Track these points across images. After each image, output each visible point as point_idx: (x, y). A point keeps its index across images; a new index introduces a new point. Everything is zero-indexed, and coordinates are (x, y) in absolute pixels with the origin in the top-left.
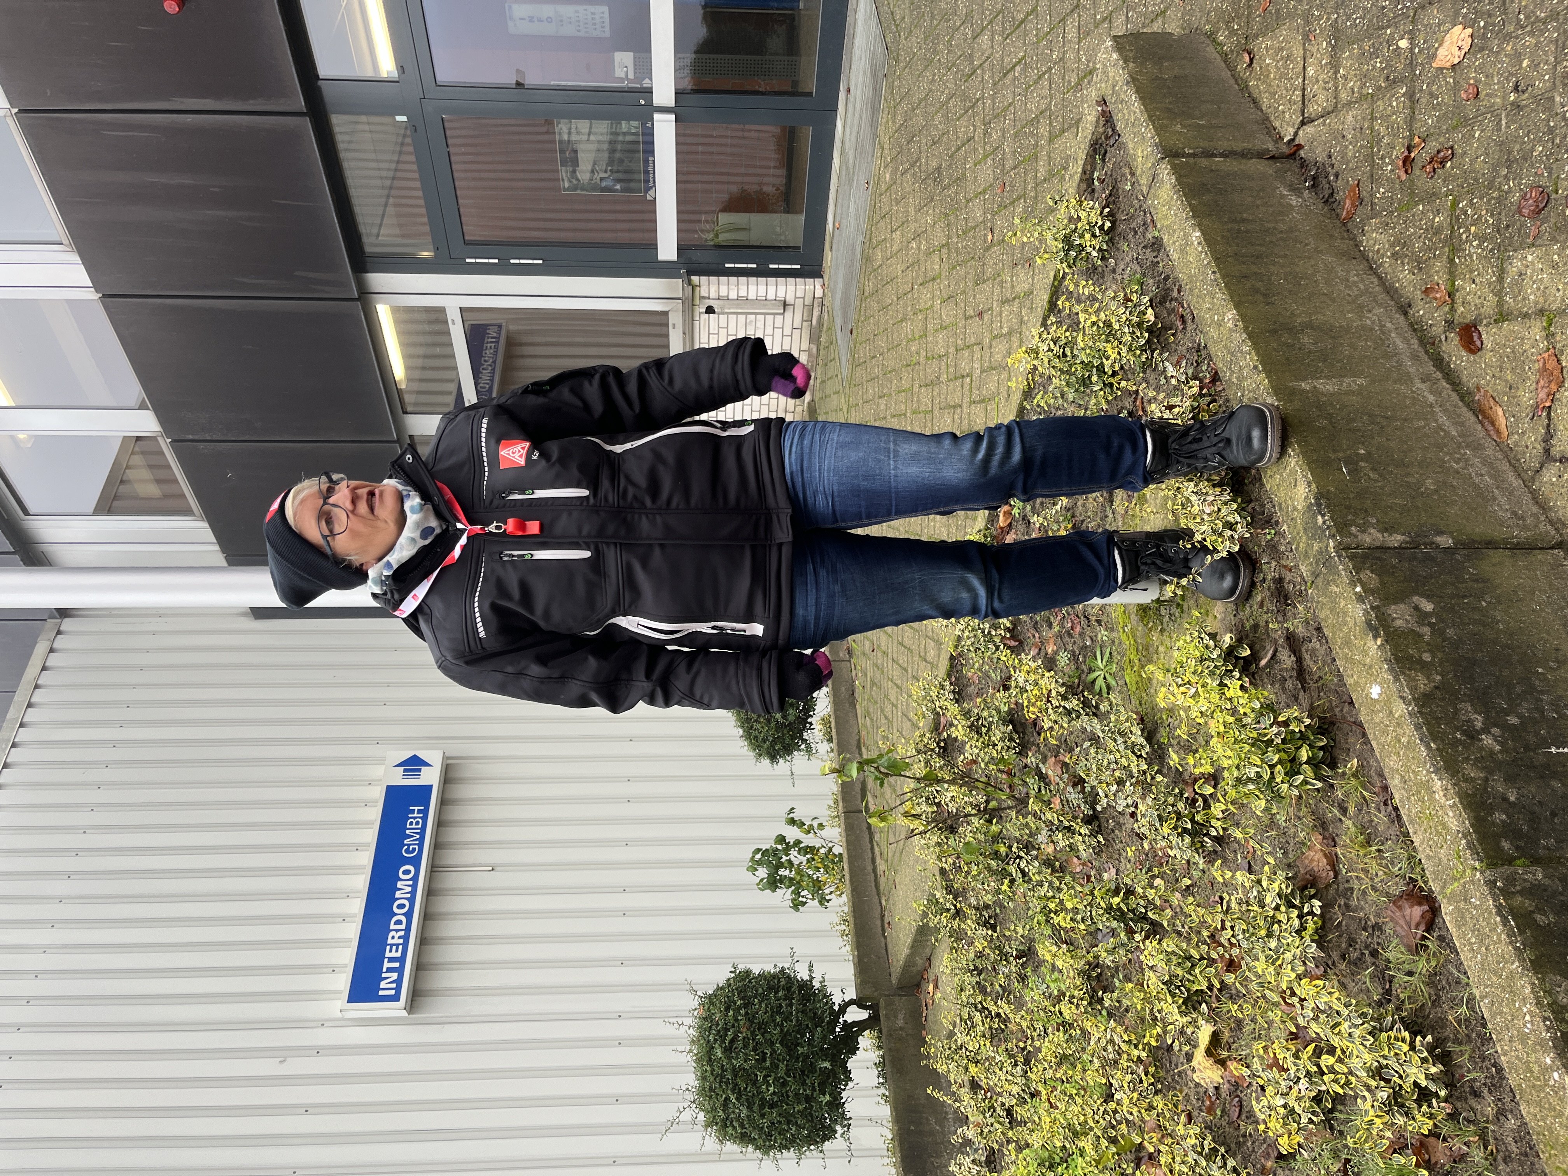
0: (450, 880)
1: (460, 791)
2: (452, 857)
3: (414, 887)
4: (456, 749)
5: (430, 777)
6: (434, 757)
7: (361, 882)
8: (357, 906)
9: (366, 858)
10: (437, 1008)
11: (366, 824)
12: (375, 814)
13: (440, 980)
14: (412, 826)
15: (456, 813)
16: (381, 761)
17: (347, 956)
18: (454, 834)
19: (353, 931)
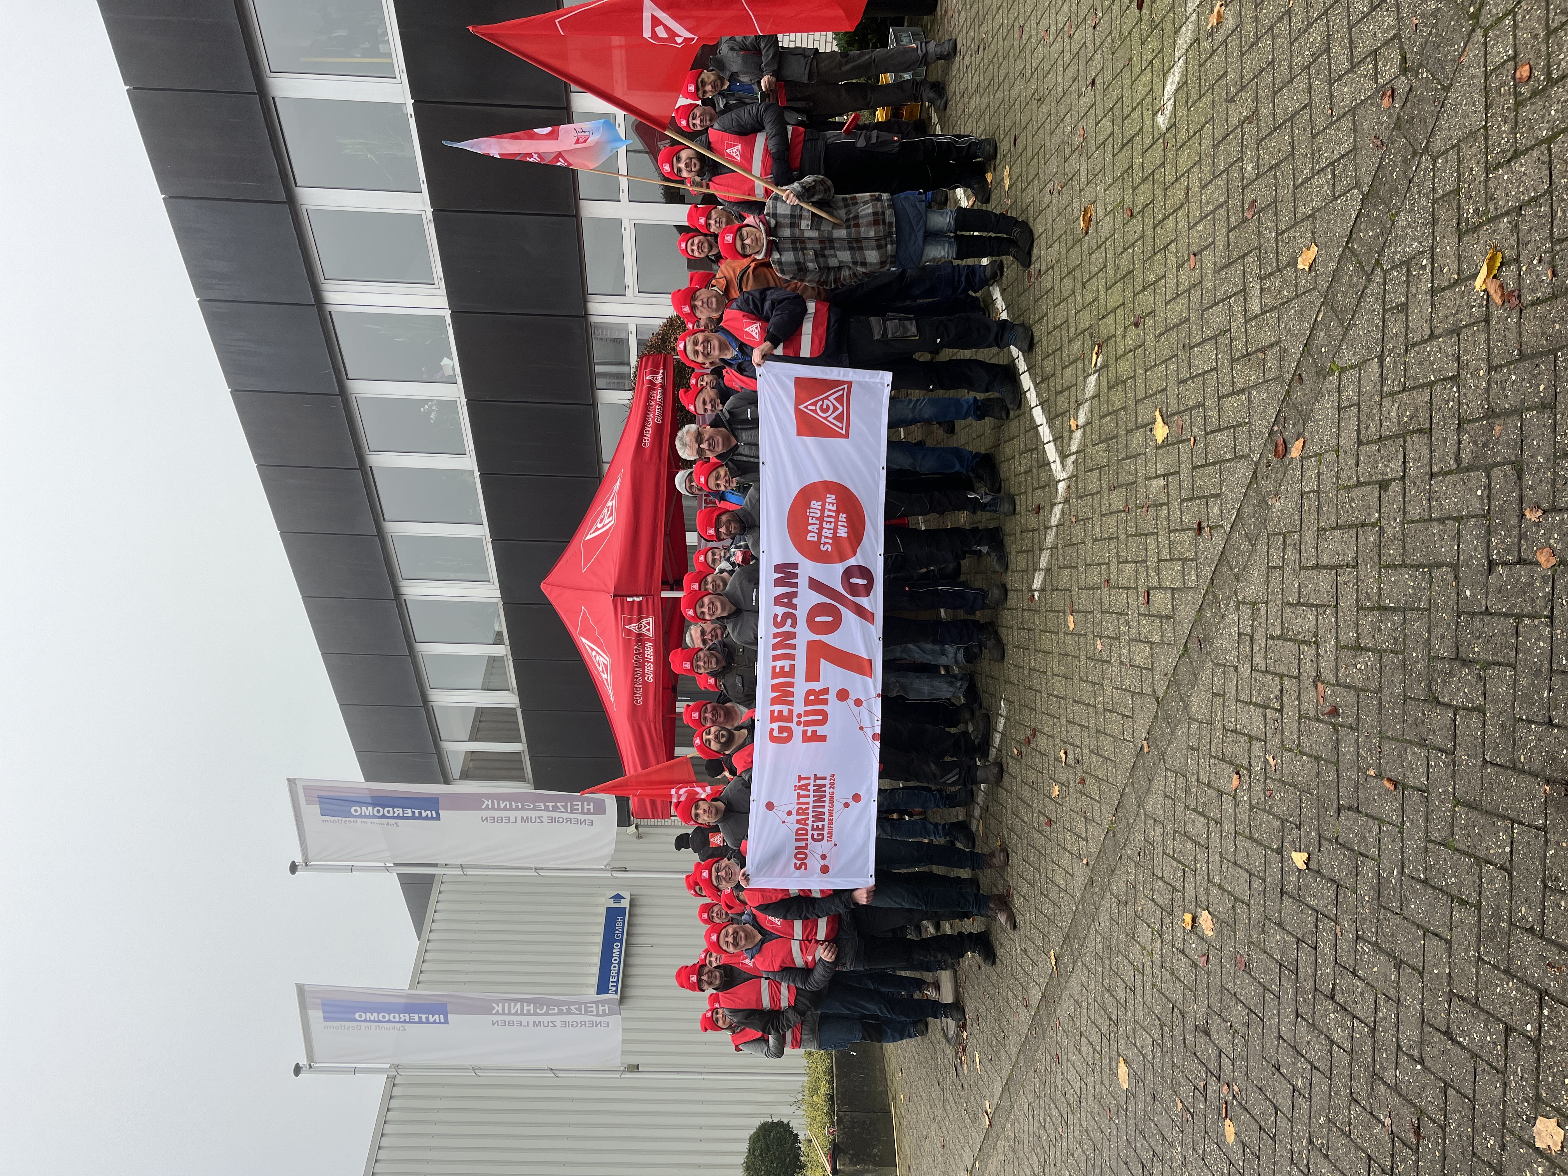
0: (635, 950)
1: (638, 911)
2: (635, 940)
3: (621, 952)
4: (636, 891)
5: (625, 904)
6: (626, 895)
7: (598, 949)
8: (597, 960)
9: (599, 939)
10: (630, 1004)
11: (600, 924)
12: (602, 920)
13: (632, 992)
14: (618, 926)
15: (637, 920)
16: (604, 895)
17: (595, 980)
18: (637, 930)
19: (596, 970)
